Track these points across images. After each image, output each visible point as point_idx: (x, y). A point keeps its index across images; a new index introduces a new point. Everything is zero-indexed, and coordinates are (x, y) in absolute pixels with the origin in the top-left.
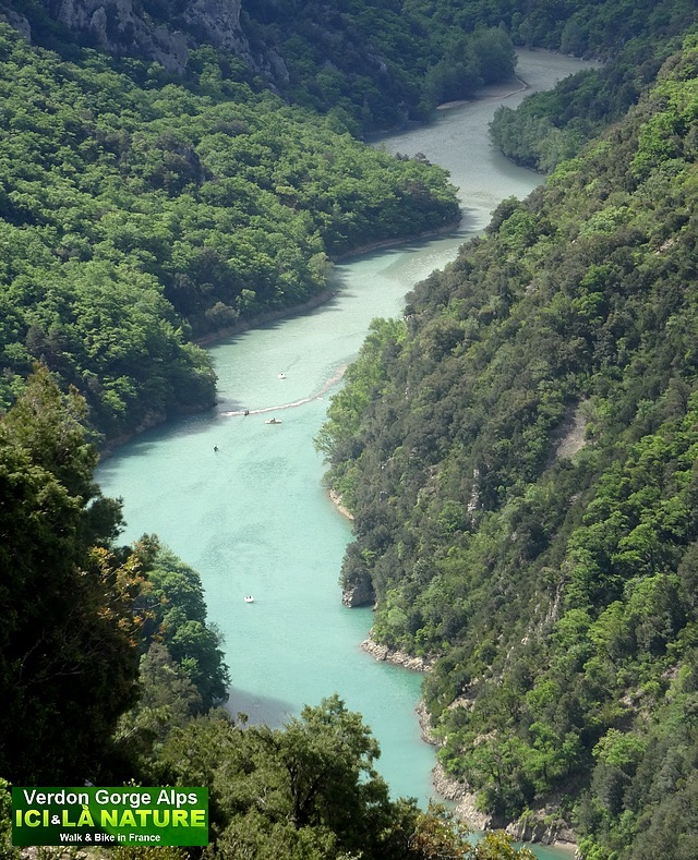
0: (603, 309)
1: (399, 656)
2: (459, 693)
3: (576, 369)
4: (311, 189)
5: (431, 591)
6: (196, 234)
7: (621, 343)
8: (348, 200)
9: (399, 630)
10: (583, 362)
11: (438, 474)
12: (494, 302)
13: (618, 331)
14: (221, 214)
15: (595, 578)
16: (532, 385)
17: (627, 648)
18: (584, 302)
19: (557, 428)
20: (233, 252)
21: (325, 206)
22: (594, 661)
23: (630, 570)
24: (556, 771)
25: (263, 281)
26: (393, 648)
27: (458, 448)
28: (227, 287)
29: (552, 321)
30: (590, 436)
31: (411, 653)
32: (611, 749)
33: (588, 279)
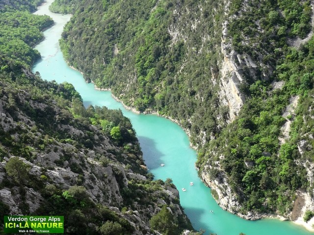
0: (114, 30)
1: (103, 89)
2: (121, 93)
3: (112, 40)
4: (34, 22)
5: (104, 78)
6: (23, 33)
7: (119, 34)
8: (40, 23)
9: (101, 85)
10: (113, 39)
11: (95, 60)
12: (91, 33)
13: (117, 32)
14: (26, 29)
15: (141, 71)
16: (107, 44)
17: (152, 81)
18: (111, 29)
19: (113, 49)
20: (30, 34)
21: (36, 25)
22: (147, 84)
23: (146, 68)
24: (149, 102)
25: (35, 37)
26: (101, 88)
27: (97, 56)
28: (31, 39)
29: (106, 33)
30: (119, 49)
31: (105, 88)
32: (158, 96)
33: (110, 26)
